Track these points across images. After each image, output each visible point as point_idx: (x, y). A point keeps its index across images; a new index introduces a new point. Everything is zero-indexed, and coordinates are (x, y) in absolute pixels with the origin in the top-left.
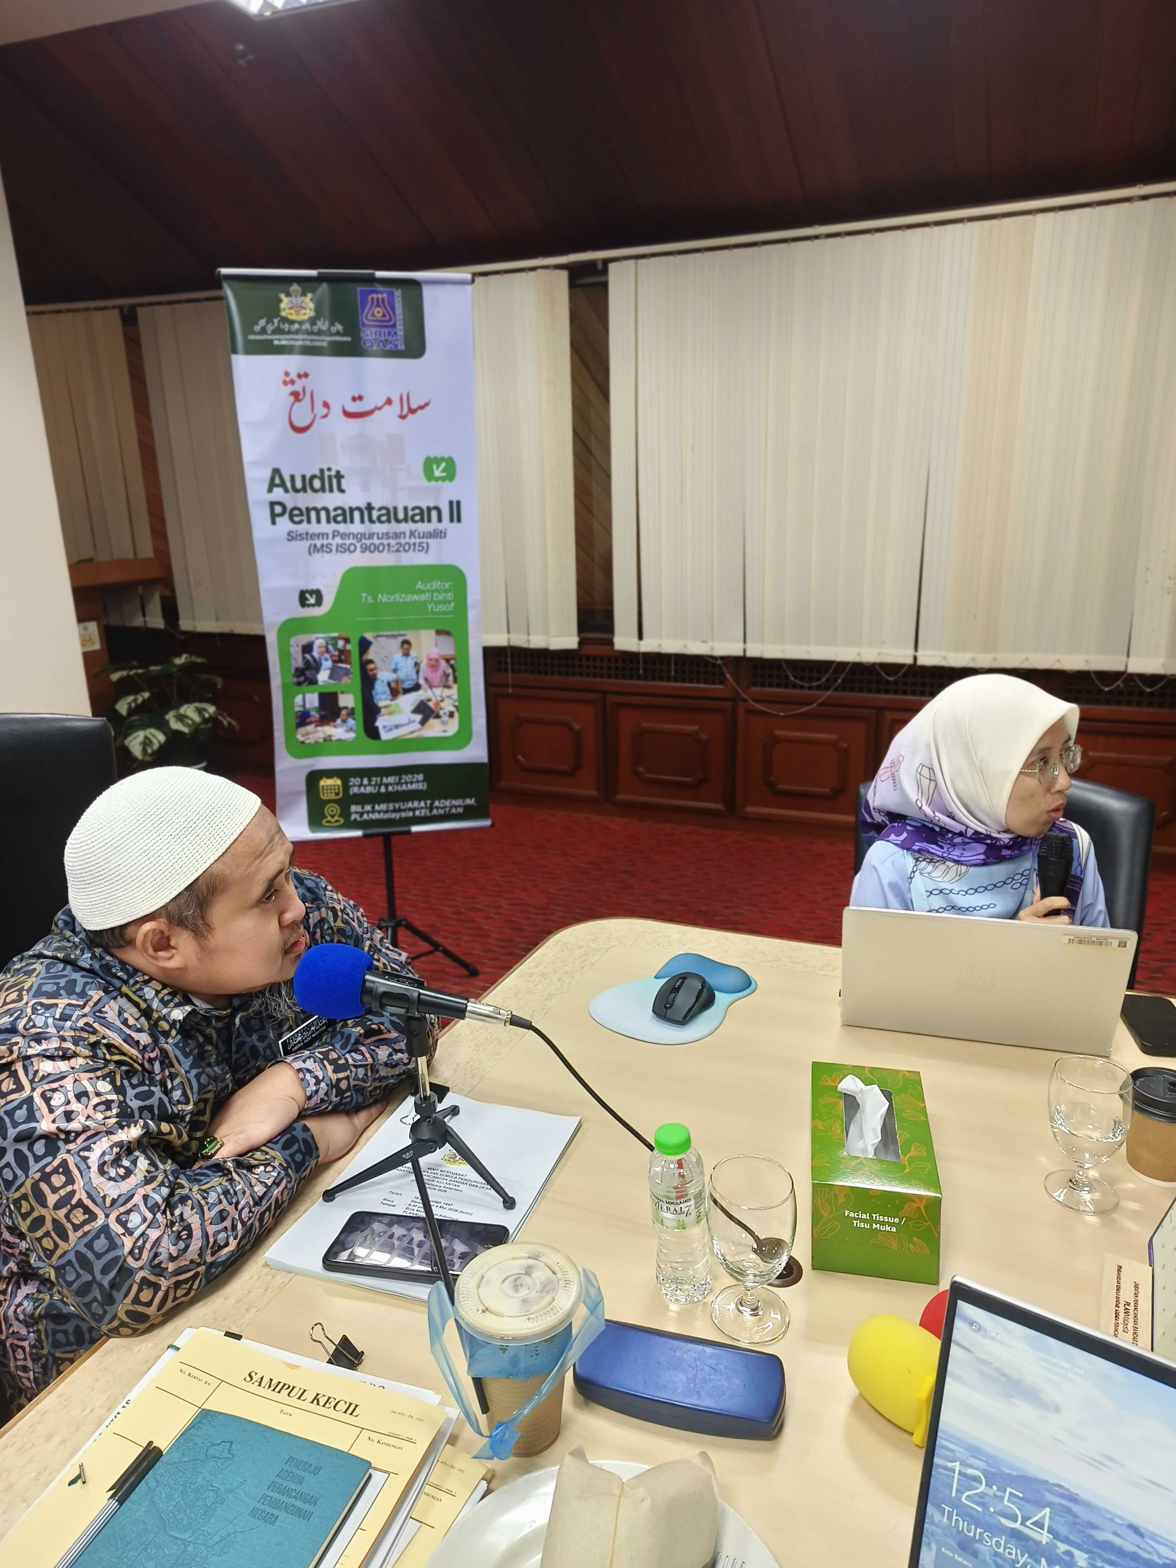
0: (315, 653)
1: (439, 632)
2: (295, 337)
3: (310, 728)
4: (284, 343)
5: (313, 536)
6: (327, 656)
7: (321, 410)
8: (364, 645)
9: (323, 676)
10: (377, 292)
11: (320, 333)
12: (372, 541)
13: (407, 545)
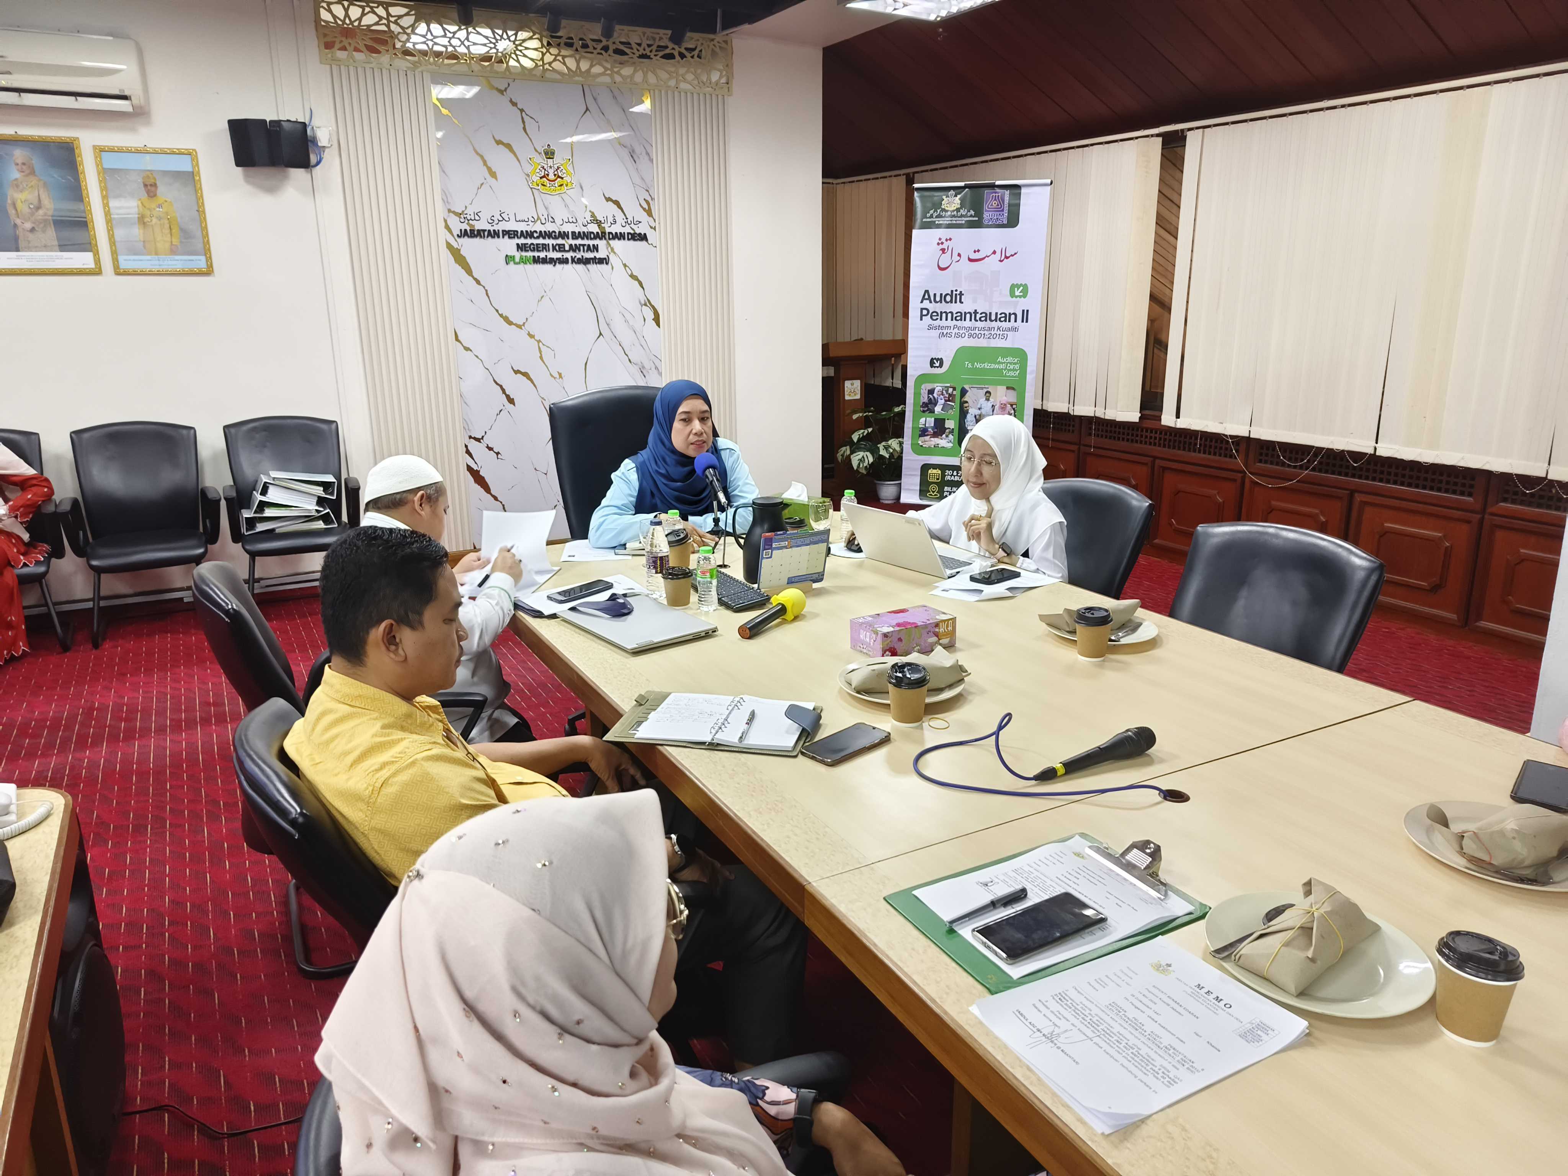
0: (935, 395)
1: (1008, 388)
2: (947, 219)
3: (927, 438)
4: (941, 222)
5: (942, 328)
6: (942, 396)
7: (956, 258)
8: (964, 392)
9: (938, 409)
10: (996, 193)
11: (962, 216)
12: (974, 332)
13: (995, 336)
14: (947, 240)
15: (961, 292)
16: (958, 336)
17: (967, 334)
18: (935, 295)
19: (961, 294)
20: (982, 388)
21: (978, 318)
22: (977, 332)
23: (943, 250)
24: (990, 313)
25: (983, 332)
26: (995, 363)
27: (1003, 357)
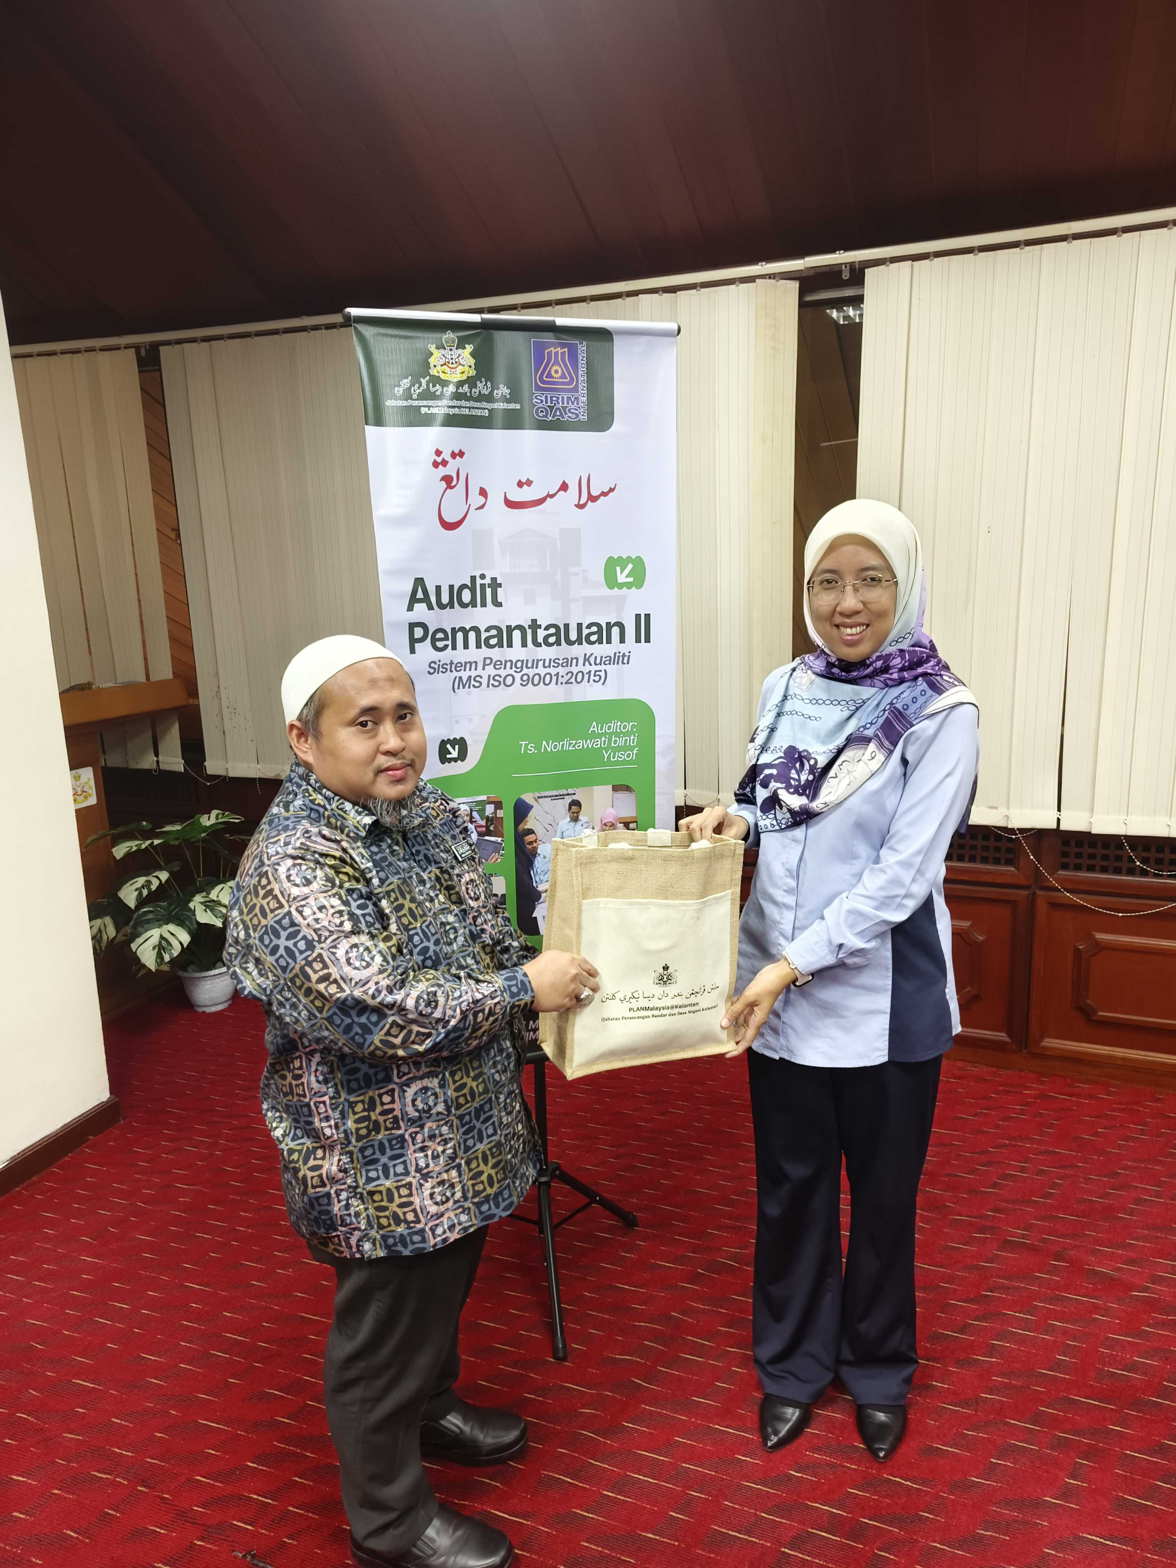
1: (616, 788)
2: (448, 403)
4: (431, 410)
5: (459, 666)
6: (472, 826)
7: (476, 500)
8: (522, 810)
10: (556, 345)
11: (479, 398)
12: (535, 671)
13: (580, 675)
14: (454, 455)
15: (494, 580)
16: (497, 682)
17: (518, 676)
18: (438, 588)
19: (495, 585)
20: (561, 797)
21: (540, 639)
22: (542, 671)
23: (447, 479)
24: (567, 626)
25: (553, 671)
26: (587, 737)
27: (601, 722)
